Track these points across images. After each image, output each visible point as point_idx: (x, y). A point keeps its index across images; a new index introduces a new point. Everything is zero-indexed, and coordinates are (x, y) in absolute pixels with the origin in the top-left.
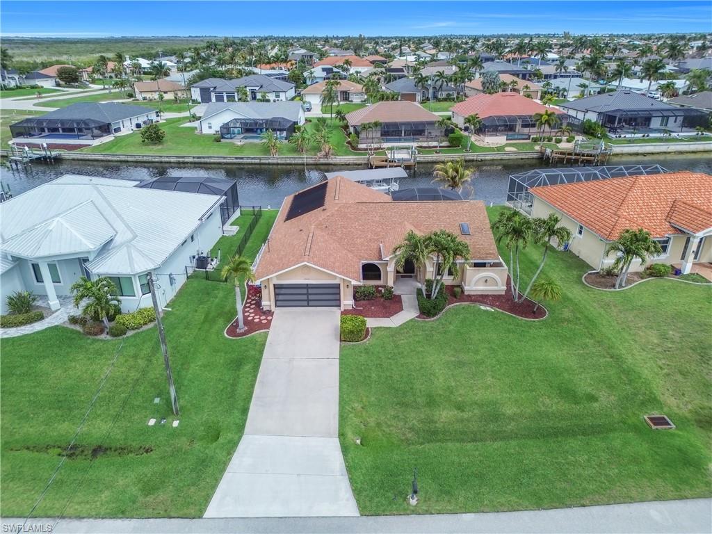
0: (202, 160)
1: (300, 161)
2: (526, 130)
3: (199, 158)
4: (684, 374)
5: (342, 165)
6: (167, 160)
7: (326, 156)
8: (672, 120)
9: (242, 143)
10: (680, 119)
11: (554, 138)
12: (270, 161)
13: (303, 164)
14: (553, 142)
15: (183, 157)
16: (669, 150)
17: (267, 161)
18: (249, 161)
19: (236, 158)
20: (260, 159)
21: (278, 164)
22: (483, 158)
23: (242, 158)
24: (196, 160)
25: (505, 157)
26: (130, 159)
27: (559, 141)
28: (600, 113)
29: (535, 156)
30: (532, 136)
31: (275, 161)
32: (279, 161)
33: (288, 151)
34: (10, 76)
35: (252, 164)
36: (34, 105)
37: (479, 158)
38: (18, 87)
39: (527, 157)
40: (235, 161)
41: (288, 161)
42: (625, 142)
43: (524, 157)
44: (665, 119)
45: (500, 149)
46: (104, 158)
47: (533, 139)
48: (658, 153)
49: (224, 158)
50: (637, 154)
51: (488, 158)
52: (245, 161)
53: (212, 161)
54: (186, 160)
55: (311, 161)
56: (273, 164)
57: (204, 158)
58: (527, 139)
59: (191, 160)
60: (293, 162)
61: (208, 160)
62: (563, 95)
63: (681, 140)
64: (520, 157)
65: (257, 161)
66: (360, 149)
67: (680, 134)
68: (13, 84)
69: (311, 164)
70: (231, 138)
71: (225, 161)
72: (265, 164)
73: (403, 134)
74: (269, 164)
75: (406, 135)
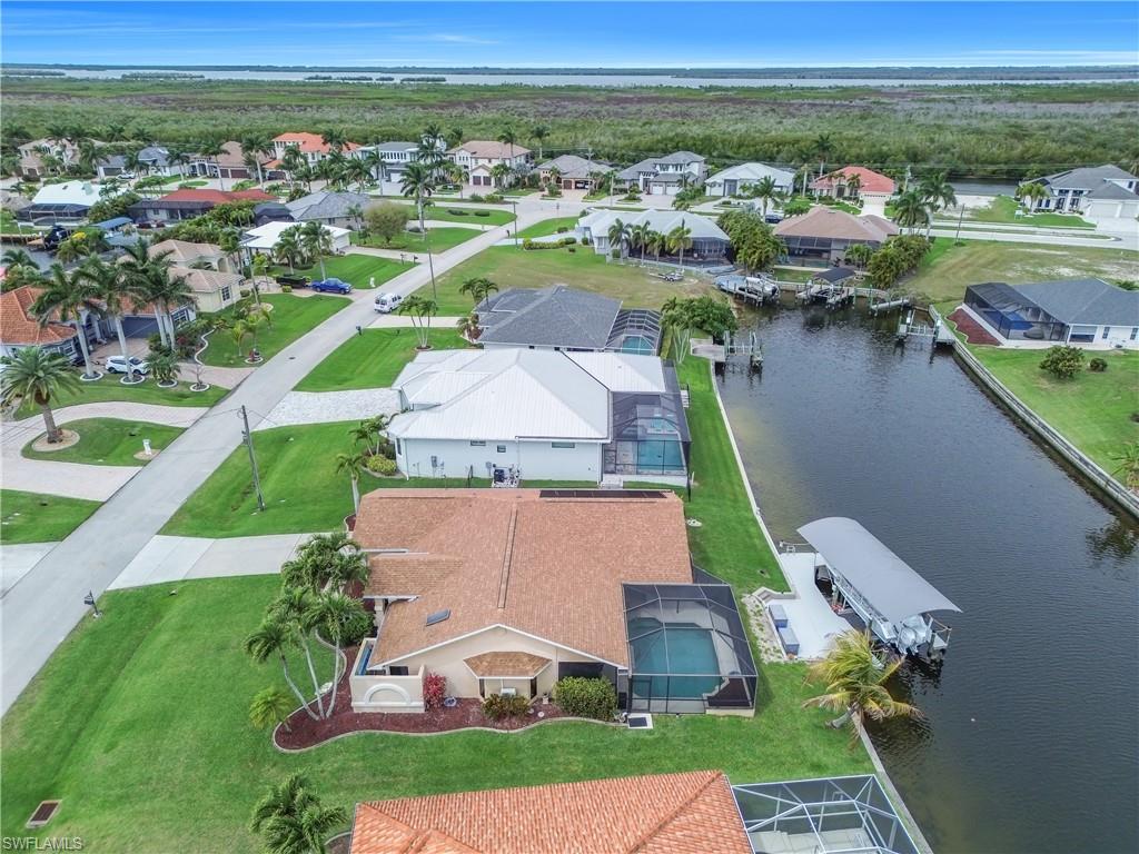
6: (1015, 408)
17: (1116, 494)
18: (1094, 475)
19: (1081, 459)
24: (1040, 430)
31: (1126, 502)
32: (1132, 507)
54: (1032, 422)
59: (1034, 424)
65: (1102, 482)
72: (1111, 497)
74: (1116, 501)
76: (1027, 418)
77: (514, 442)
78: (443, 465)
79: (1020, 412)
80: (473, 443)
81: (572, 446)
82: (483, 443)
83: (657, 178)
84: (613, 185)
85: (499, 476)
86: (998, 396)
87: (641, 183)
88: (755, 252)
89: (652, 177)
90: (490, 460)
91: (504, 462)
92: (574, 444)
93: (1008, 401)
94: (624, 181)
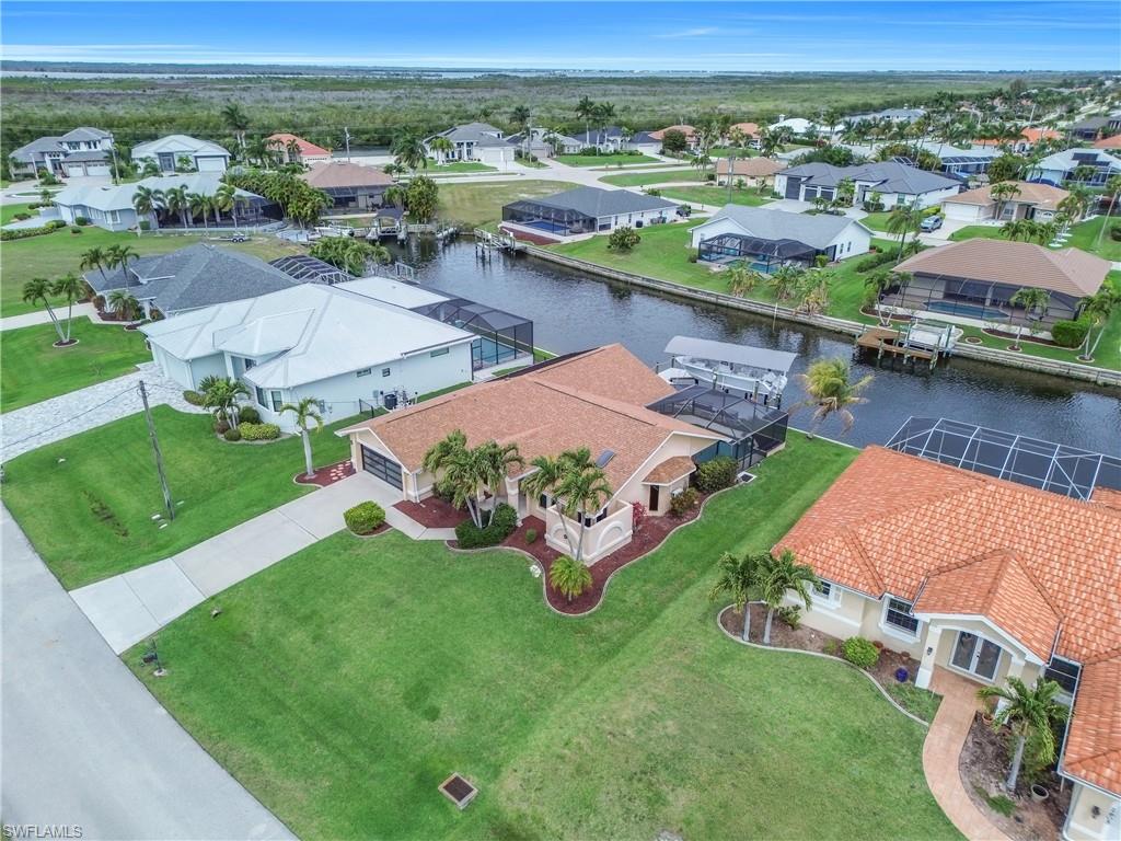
0: (651, 285)
1: (769, 312)
3: (648, 280)
5: (829, 331)
6: (615, 275)
7: (808, 312)
9: (719, 270)
12: (729, 303)
13: (772, 317)
15: (632, 276)
17: (725, 303)
18: (704, 297)
19: (690, 290)
20: (718, 297)
21: (739, 309)
23: (696, 292)
24: (645, 283)
26: (582, 267)
31: (735, 305)
32: (741, 306)
34: (611, 138)
36: (600, 180)
38: (616, 152)
41: (753, 309)
46: (560, 261)
49: (676, 287)
53: (662, 287)
54: (635, 281)
55: (784, 315)
56: (733, 308)
59: (639, 281)
60: (760, 310)
65: (713, 299)
68: (612, 148)
69: (783, 320)
70: (710, 261)
71: (674, 291)
72: (722, 306)
73: (988, 303)
74: (727, 307)
75: (991, 305)
76: (630, 279)
77: (400, 360)
78: (330, 408)
79: (622, 277)
80: (359, 373)
81: (447, 351)
82: (368, 371)
83: (67, 159)
84: (13, 171)
85: (391, 402)
86: (594, 274)
87: (49, 165)
88: (305, 204)
89: (62, 158)
90: (376, 389)
91: (389, 386)
92: (448, 349)
93: (606, 273)
94: (25, 165)
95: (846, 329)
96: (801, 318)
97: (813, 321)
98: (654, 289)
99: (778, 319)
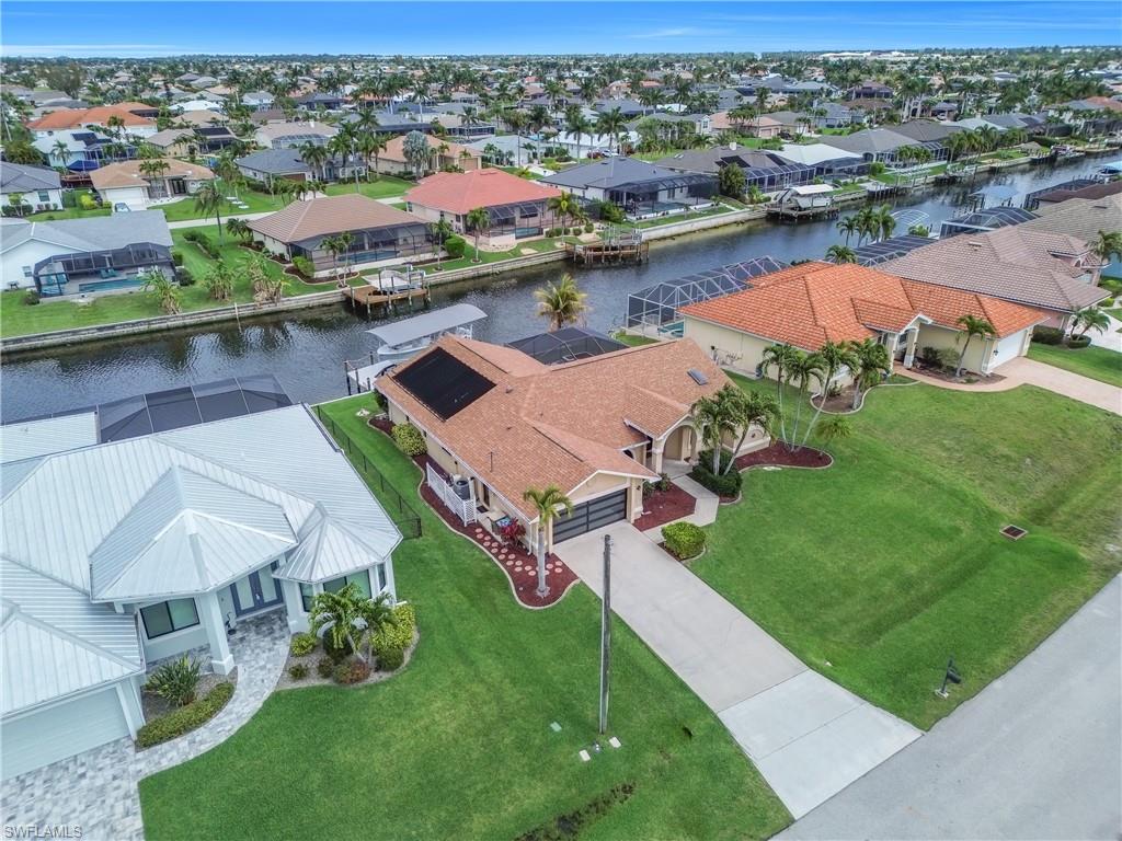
0: (26, 345)
1: (228, 315)
2: (533, 222)
4: (991, 479)
5: (303, 309)
7: (272, 299)
8: (677, 191)
9: (90, 300)
10: (685, 190)
11: (571, 229)
12: (169, 323)
13: (234, 319)
14: (571, 235)
16: (694, 228)
17: (164, 325)
19: (100, 329)
20: (149, 322)
21: (185, 327)
22: (500, 269)
23: (113, 327)
25: (527, 263)
27: (578, 233)
28: (606, 190)
29: (560, 256)
30: (545, 230)
31: (179, 322)
32: (188, 321)
33: (194, 301)
35: (134, 334)
37: (496, 270)
39: (551, 259)
40: (97, 334)
41: (205, 319)
42: (649, 225)
43: (548, 260)
44: (671, 190)
45: (515, 253)
47: (547, 233)
48: (684, 234)
49: (74, 333)
50: (664, 238)
51: (506, 268)
52: (119, 331)
53: (48, 342)
55: (246, 312)
56: (178, 328)
57: (27, 339)
58: (539, 234)
60: (214, 318)
61: (39, 343)
62: (508, 161)
63: (701, 215)
64: (543, 260)
66: (320, 280)
67: (697, 207)
69: (248, 317)
70: (60, 294)
71: (76, 338)
72: (160, 331)
73: (367, 247)
74: (169, 329)
75: (371, 247)
95: (316, 302)
96: (266, 308)
97: (280, 306)
98: (36, 349)
99: (241, 319)
